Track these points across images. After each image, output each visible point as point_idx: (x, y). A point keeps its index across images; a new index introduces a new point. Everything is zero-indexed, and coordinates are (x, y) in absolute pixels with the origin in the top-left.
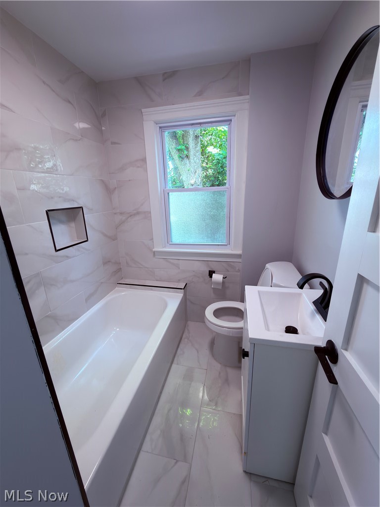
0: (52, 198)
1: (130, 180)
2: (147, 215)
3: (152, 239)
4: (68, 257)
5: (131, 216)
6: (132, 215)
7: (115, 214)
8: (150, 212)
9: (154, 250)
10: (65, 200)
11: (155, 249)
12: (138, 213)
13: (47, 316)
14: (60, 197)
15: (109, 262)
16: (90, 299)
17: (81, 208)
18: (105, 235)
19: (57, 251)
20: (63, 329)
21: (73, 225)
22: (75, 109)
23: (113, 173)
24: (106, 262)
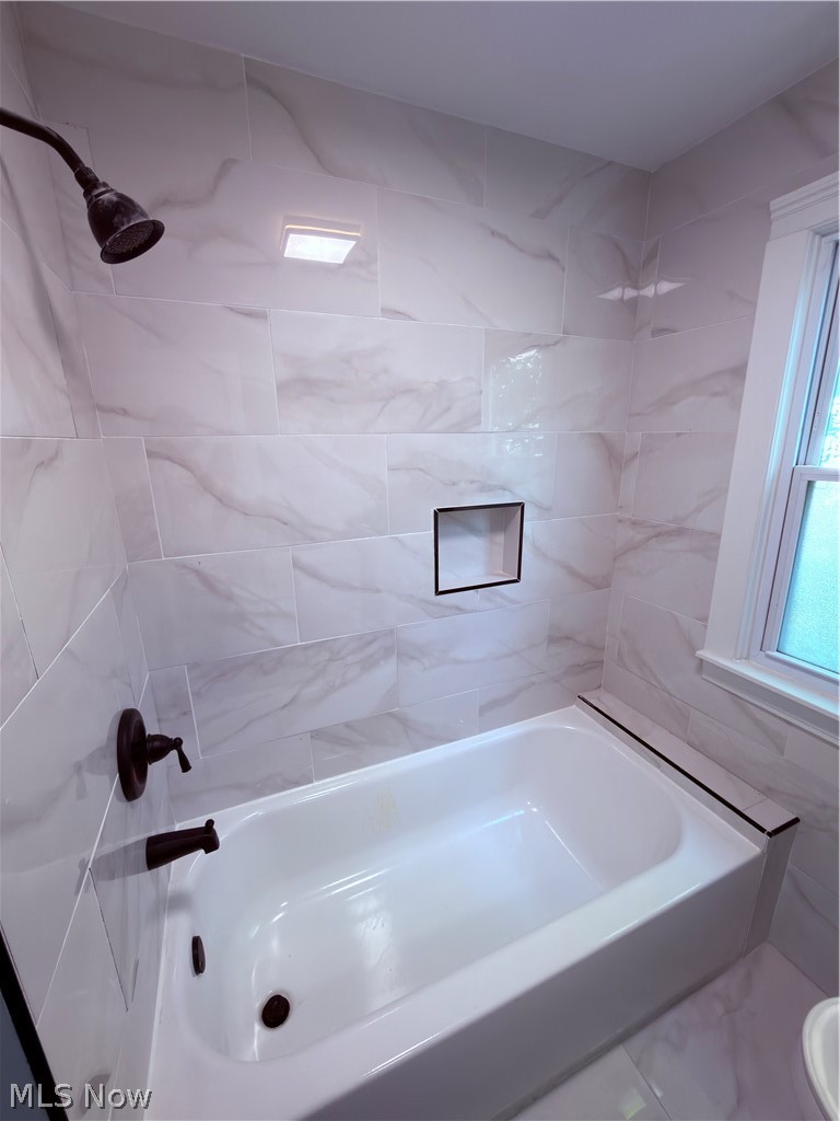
0: (454, 484)
1: (678, 434)
2: (708, 544)
3: (704, 619)
4: (460, 610)
5: (658, 535)
6: (660, 534)
7: (620, 521)
8: (718, 537)
9: (700, 653)
10: (485, 488)
11: (706, 654)
12: (680, 532)
13: (390, 714)
14: (472, 482)
15: (568, 638)
16: (492, 711)
17: (522, 505)
18: (573, 573)
19: (438, 593)
20: (416, 751)
21: (500, 538)
22: (563, 269)
23: (638, 414)
24: (558, 637)
